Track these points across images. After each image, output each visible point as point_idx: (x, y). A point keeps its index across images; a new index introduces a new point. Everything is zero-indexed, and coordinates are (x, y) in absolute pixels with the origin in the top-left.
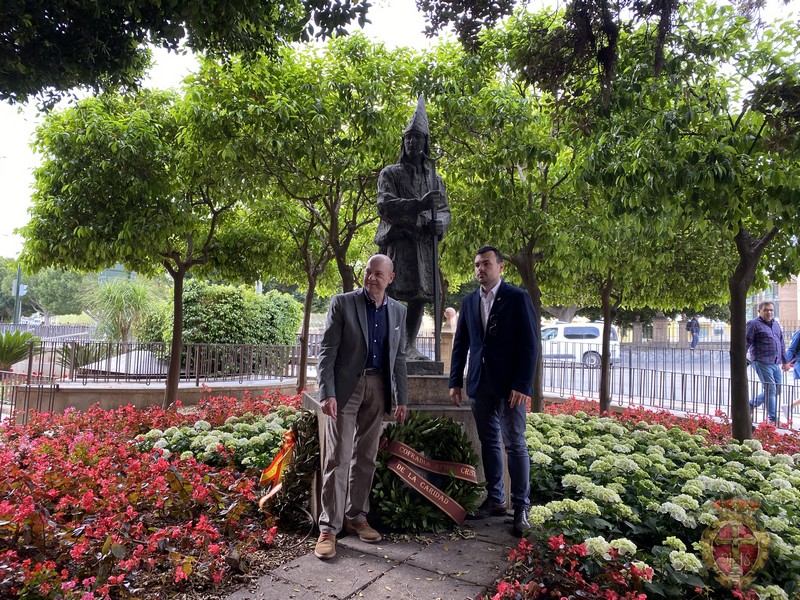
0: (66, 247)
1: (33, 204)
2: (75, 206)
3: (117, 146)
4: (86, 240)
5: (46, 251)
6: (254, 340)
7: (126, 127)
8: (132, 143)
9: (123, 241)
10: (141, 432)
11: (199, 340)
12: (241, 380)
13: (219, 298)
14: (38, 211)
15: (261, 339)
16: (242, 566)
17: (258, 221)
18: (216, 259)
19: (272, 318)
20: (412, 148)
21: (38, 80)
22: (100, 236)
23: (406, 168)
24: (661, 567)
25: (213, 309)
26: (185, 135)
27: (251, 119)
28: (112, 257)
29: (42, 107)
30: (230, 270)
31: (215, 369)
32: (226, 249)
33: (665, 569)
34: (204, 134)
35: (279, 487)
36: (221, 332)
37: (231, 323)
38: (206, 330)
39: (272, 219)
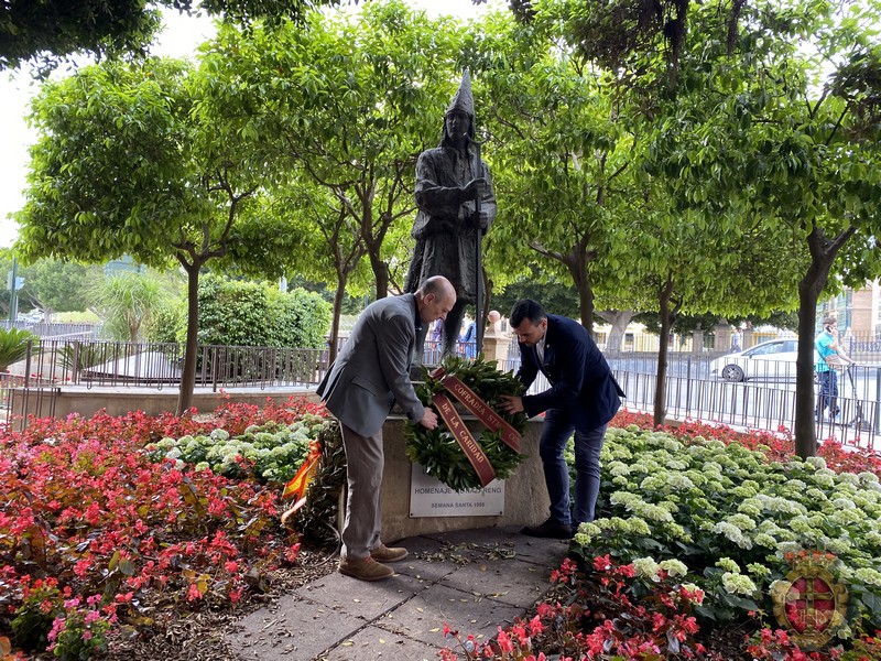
0: (67, 235)
1: (29, 186)
2: (76, 189)
3: (123, 122)
4: (89, 228)
5: (44, 239)
6: (278, 343)
7: (133, 99)
8: (141, 119)
9: (130, 229)
10: (152, 441)
11: (217, 342)
12: (263, 386)
13: (239, 296)
14: (34, 193)
15: (286, 341)
16: (262, 585)
17: (283, 210)
18: (235, 252)
19: (298, 319)
20: (454, 130)
21: (31, 42)
22: (105, 223)
23: (448, 152)
24: (712, 589)
25: (232, 308)
26: (200, 111)
27: (274, 95)
28: (118, 247)
29: (36, 74)
30: (251, 264)
31: (235, 373)
32: (246, 240)
33: (717, 592)
34: (222, 110)
35: (303, 501)
36: (241, 333)
37: (252, 324)
38: (224, 330)
39: (298, 208)
